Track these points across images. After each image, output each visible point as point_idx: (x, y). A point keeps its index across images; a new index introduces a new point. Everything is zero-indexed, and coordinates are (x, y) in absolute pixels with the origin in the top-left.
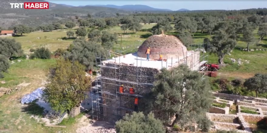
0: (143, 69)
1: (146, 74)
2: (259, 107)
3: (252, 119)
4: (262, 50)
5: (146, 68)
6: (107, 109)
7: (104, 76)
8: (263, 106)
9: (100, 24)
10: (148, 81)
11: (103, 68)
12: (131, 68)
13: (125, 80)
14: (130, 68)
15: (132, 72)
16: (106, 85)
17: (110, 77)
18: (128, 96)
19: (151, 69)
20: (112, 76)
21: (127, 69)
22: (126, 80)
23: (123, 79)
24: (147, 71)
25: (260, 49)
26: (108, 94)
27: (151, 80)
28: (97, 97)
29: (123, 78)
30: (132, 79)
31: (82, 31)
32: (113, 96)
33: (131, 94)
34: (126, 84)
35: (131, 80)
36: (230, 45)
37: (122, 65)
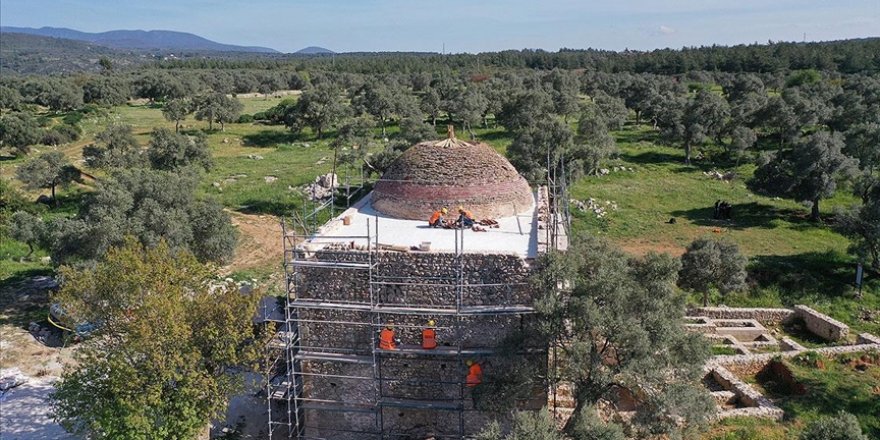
0: (468, 261)
1: (476, 278)
2: (728, 332)
3: (742, 370)
4: (627, 168)
5: (475, 257)
6: (321, 412)
7: (309, 296)
8: (735, 329)
9: (64, 100)
10: (485, 297)
11: (304, 270)
12: (420, 260)
13: (396, 303)
14: (417, 262)
15: (426, 275)
16: (317, 330)
17: (332, 299)
18: (410, 358)
19: (496, 258)
20: (341, 295)
21: (404, 267)
22: (400, 302)
23: (387, 301)
24: (482, 267)
25: (623, 168)
26: (325, 361)
27: (495, 296)
28: (291, 375)
29: (391, 297)
30: (425, 298)
31: (23, 129)
32: (344, 363)
33: (429, 349)
34: (402, 318)
35: (420, 302)
36: (580, 162)
37: (382, 251)
